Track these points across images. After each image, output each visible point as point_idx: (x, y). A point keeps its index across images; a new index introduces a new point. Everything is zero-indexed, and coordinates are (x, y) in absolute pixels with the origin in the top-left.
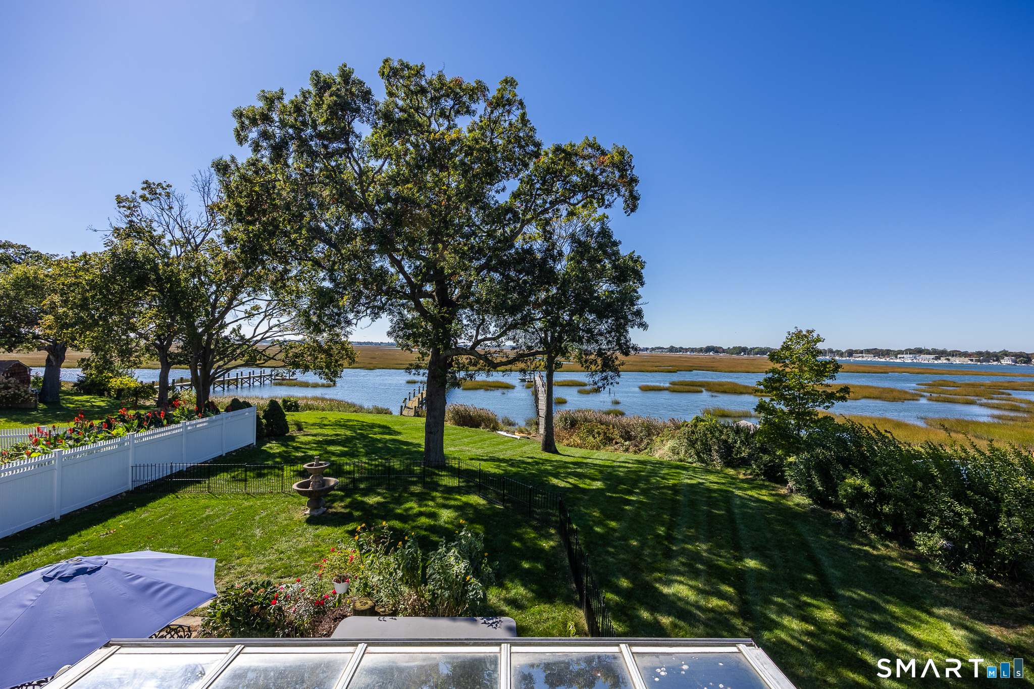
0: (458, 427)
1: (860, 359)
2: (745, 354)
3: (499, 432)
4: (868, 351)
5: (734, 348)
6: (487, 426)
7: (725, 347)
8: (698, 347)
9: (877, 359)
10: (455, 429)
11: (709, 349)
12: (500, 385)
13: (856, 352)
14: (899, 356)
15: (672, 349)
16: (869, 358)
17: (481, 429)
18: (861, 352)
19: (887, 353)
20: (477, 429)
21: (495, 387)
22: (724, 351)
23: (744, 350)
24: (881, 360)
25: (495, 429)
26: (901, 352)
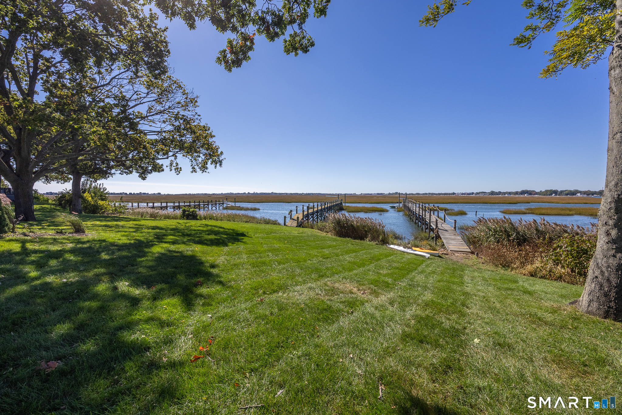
0: (338, 238)
3: (392, 246)
6: (373, 239)
7: (538, 190)
8: (514, 191)
10: (335, 240)
11: (523, 192)
12: (377, 209)
15: (492, 193)
17: (367, 242)
20: (362, 241)
21: (373, 211)
22: (536, 193)
23: (556, 192)
25: (385, 242)
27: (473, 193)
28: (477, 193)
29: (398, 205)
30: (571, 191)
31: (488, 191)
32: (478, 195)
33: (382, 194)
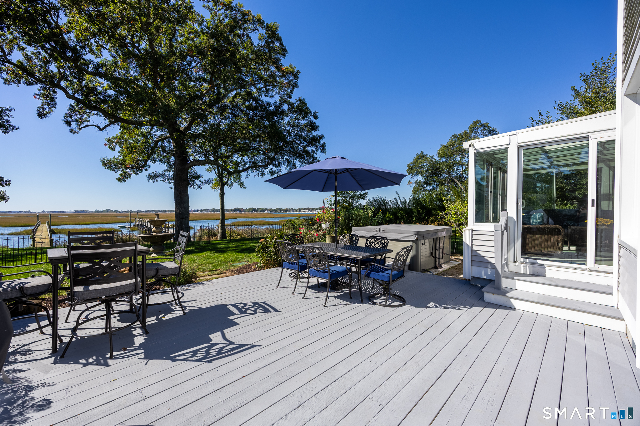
1: (304, 212)
2: (255, 212)
4: (306, 209)
5: (249, 208)
7: (244, 209)
9: (309, 212)
11: (236, 210)
13: (302, 209)
14: (317, 211)
15: (213, 210)
16: (306, 212)
18: (304, 209)
19: (312, 209)
22: (244, 211)
23: (254, 210)
24: (312, 212)
26: (317, 209)
27: (198, 210)
28: (202, 211)
29: (129, 224)
30: (262, 209)
31: (210, 208)
32: (202, 212)
33: (84, 211)
